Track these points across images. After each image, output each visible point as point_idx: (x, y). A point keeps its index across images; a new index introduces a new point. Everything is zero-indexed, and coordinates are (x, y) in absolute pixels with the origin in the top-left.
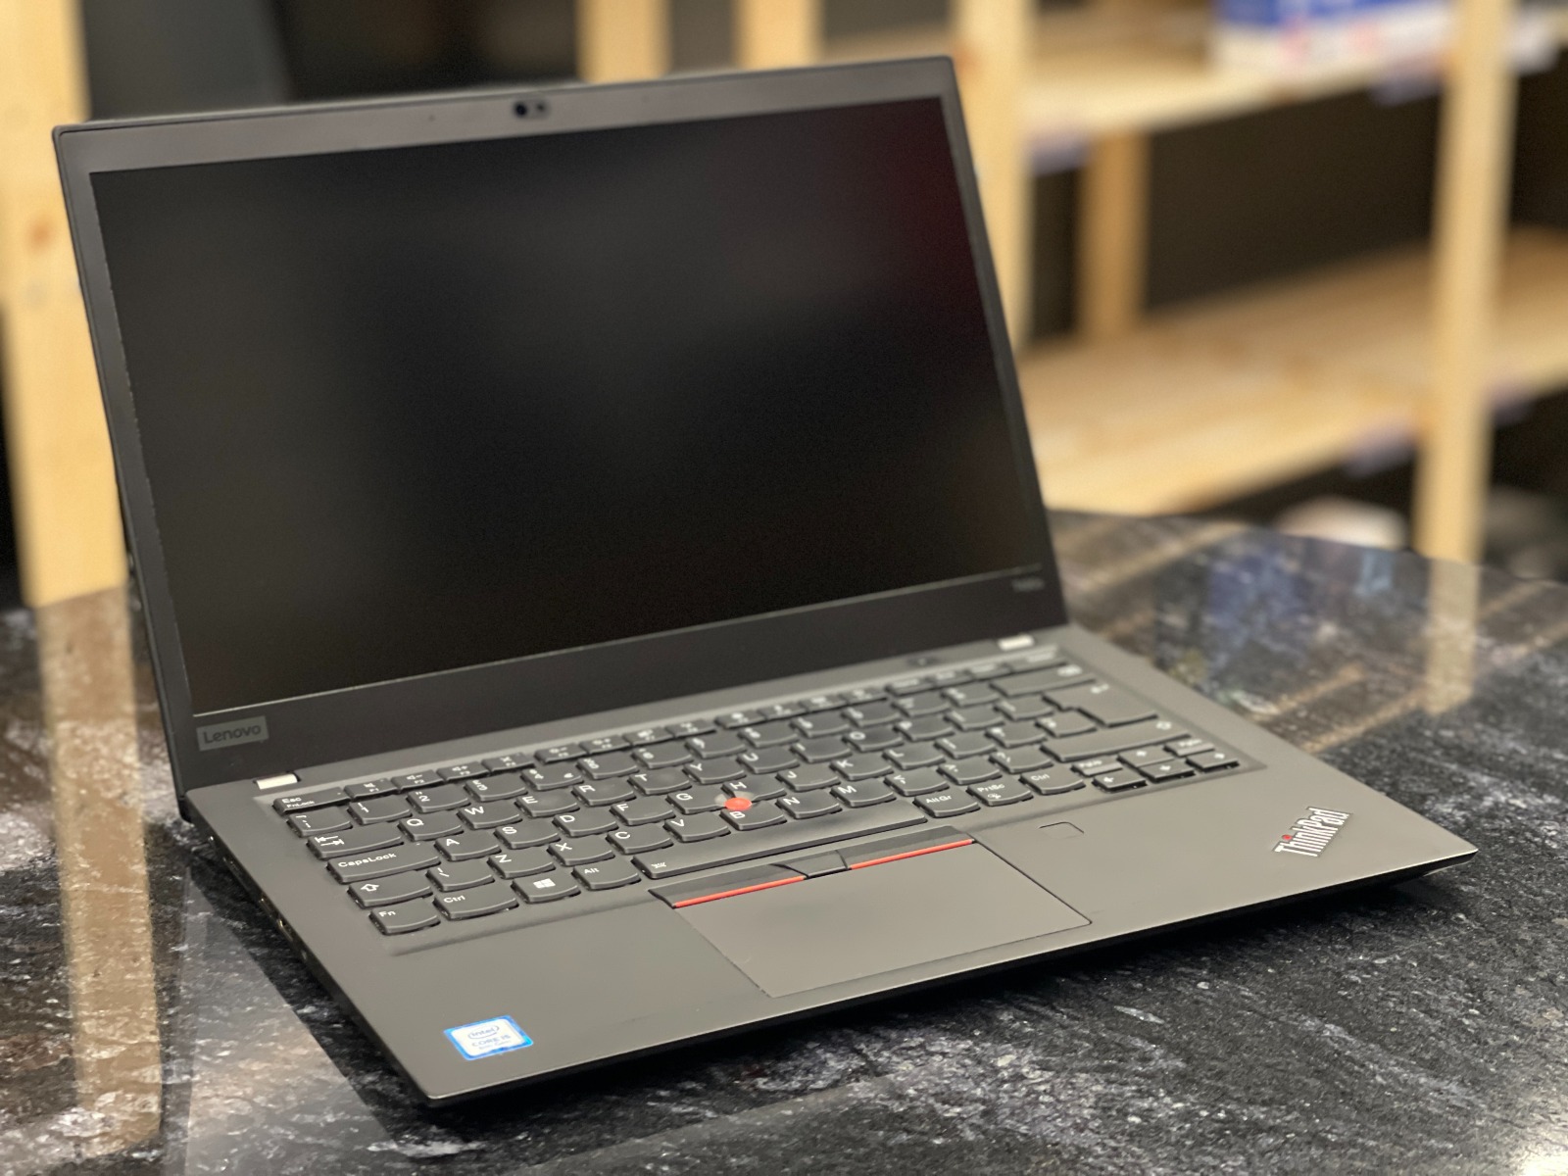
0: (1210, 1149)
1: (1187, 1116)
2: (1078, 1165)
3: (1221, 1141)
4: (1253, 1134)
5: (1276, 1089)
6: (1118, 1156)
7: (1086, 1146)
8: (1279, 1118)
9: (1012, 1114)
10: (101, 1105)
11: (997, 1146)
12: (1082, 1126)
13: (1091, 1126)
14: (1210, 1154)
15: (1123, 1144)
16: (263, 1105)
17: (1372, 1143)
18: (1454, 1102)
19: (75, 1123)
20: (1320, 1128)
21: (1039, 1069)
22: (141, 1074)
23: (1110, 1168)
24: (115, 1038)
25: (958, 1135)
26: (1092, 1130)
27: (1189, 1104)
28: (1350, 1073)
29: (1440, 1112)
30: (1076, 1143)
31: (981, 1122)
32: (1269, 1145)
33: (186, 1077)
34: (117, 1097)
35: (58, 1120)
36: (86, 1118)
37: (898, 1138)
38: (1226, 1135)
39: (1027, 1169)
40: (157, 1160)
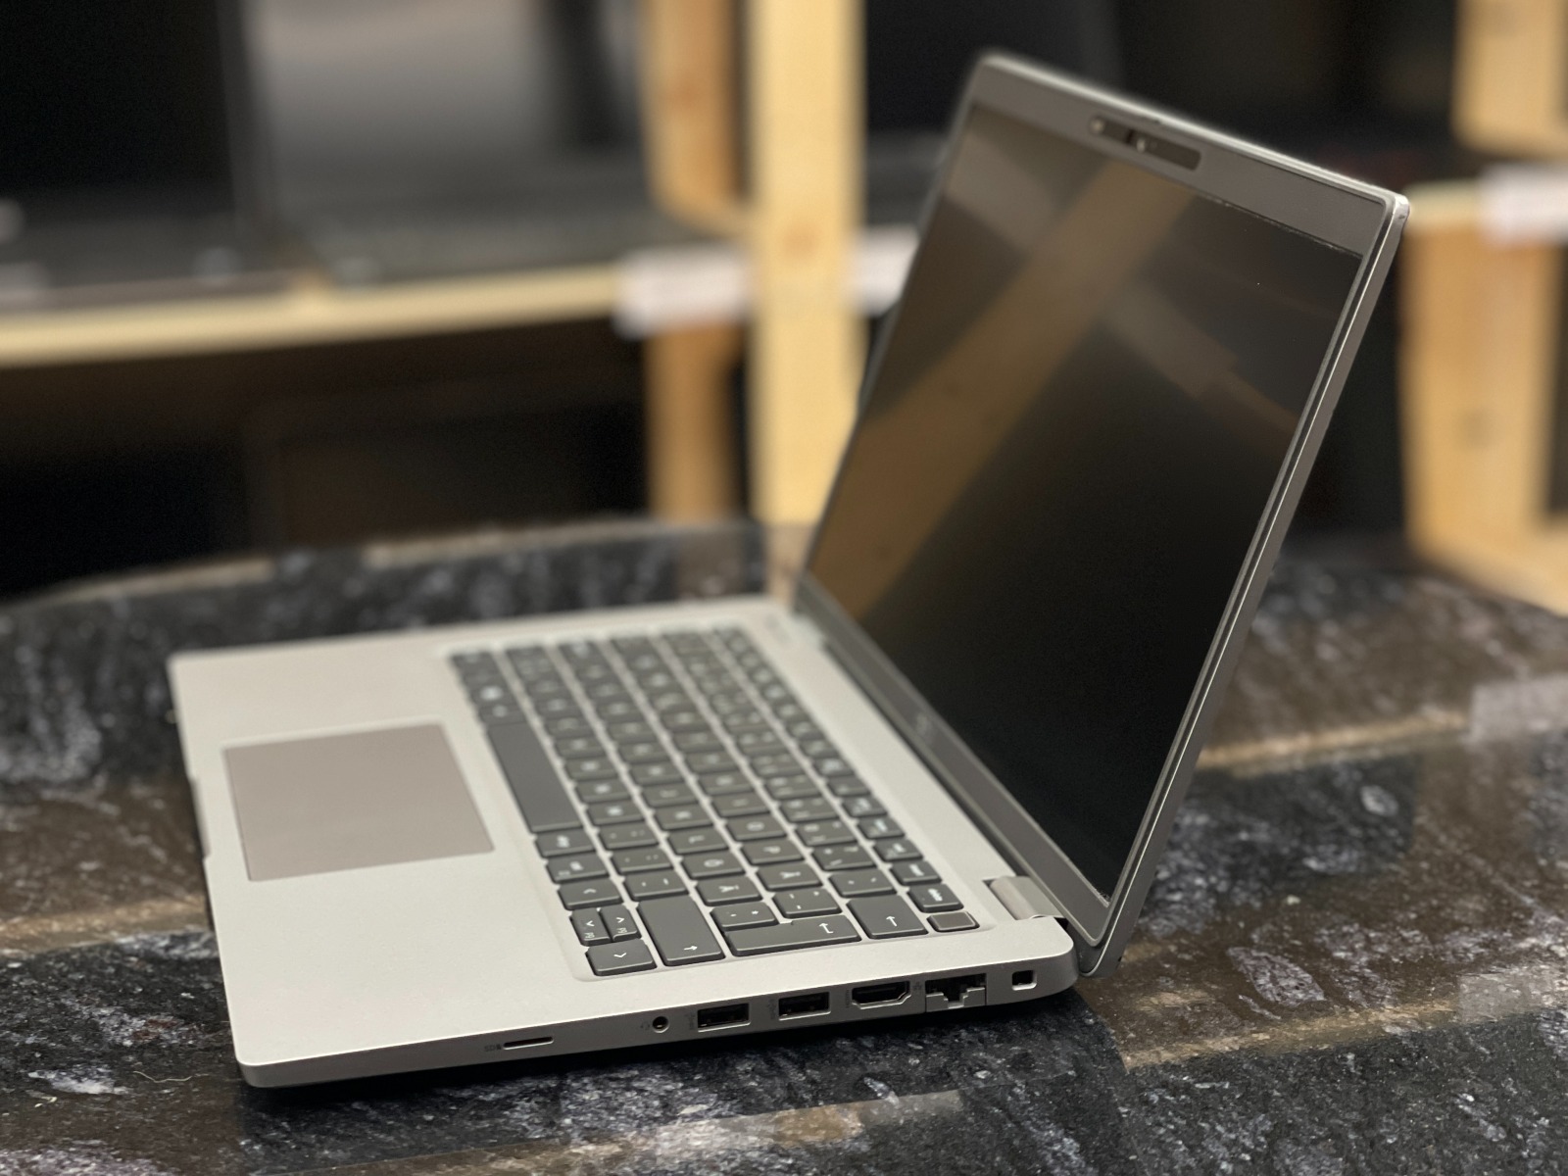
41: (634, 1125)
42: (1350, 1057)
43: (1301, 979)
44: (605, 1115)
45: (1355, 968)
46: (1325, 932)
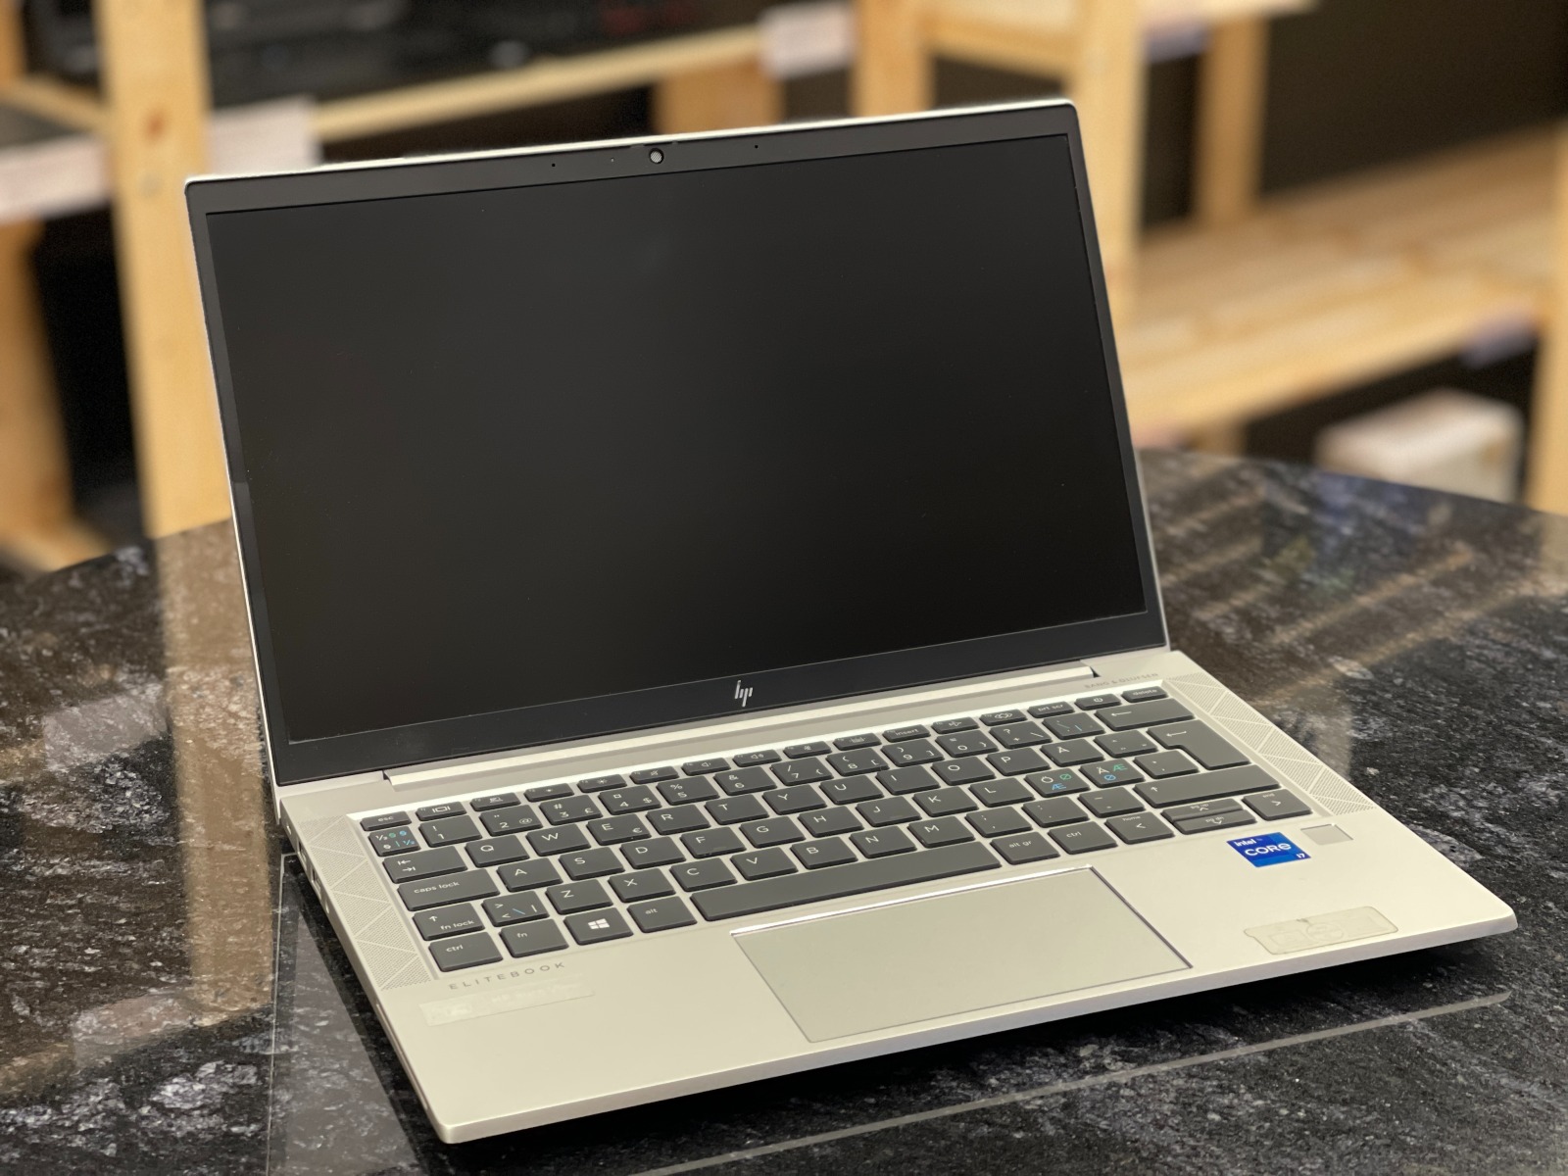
0: (1289, 1150)
1: (1266, 1114)
2: (1157, 1165)
3: (1299, 1142)
4: (1332, 1136)
5: (1357, 1088)
6: (1197, 1155)
7: (1166, 1144)
8: (1359, 1118)
9: (1093, 1108)
10: (202, 1075)
11: (1076, 1142)
12: (1162, 1122)
13: (1170, 1123)
14: (1289, 1155)
15: (1202, 1143)
16: (358, 1079)
17: (1450, 1148)
18: (1535, 1106)
19: (176, 1094)
20: (1400, 1131)
21: (1120, 1061)
22: (241, 1043)
23: (1188, 1168)
24: (216, 1005)
25: (1038, 1130)
26: (1172, 1127)
27: (1269, 1102)
28: (1432, 1072)
29: (1520, 1115)
30: (1155, 1140)
31: (1061, 1116)
32: (1347, 1147)
33: (284, 1048)
34: (218, 1067)
35: (160, 1090)
36: (187, 1089)
37: (979, 1131)
38: (1304, 1135)
39: (1106, 1167)
40: (256, 1134)
41: (1054, 1075)
42: (1551, 904)
43: (1446, 842)
44: (1019, 1070)
45: (1478, 825)
46: (1426, 796)
